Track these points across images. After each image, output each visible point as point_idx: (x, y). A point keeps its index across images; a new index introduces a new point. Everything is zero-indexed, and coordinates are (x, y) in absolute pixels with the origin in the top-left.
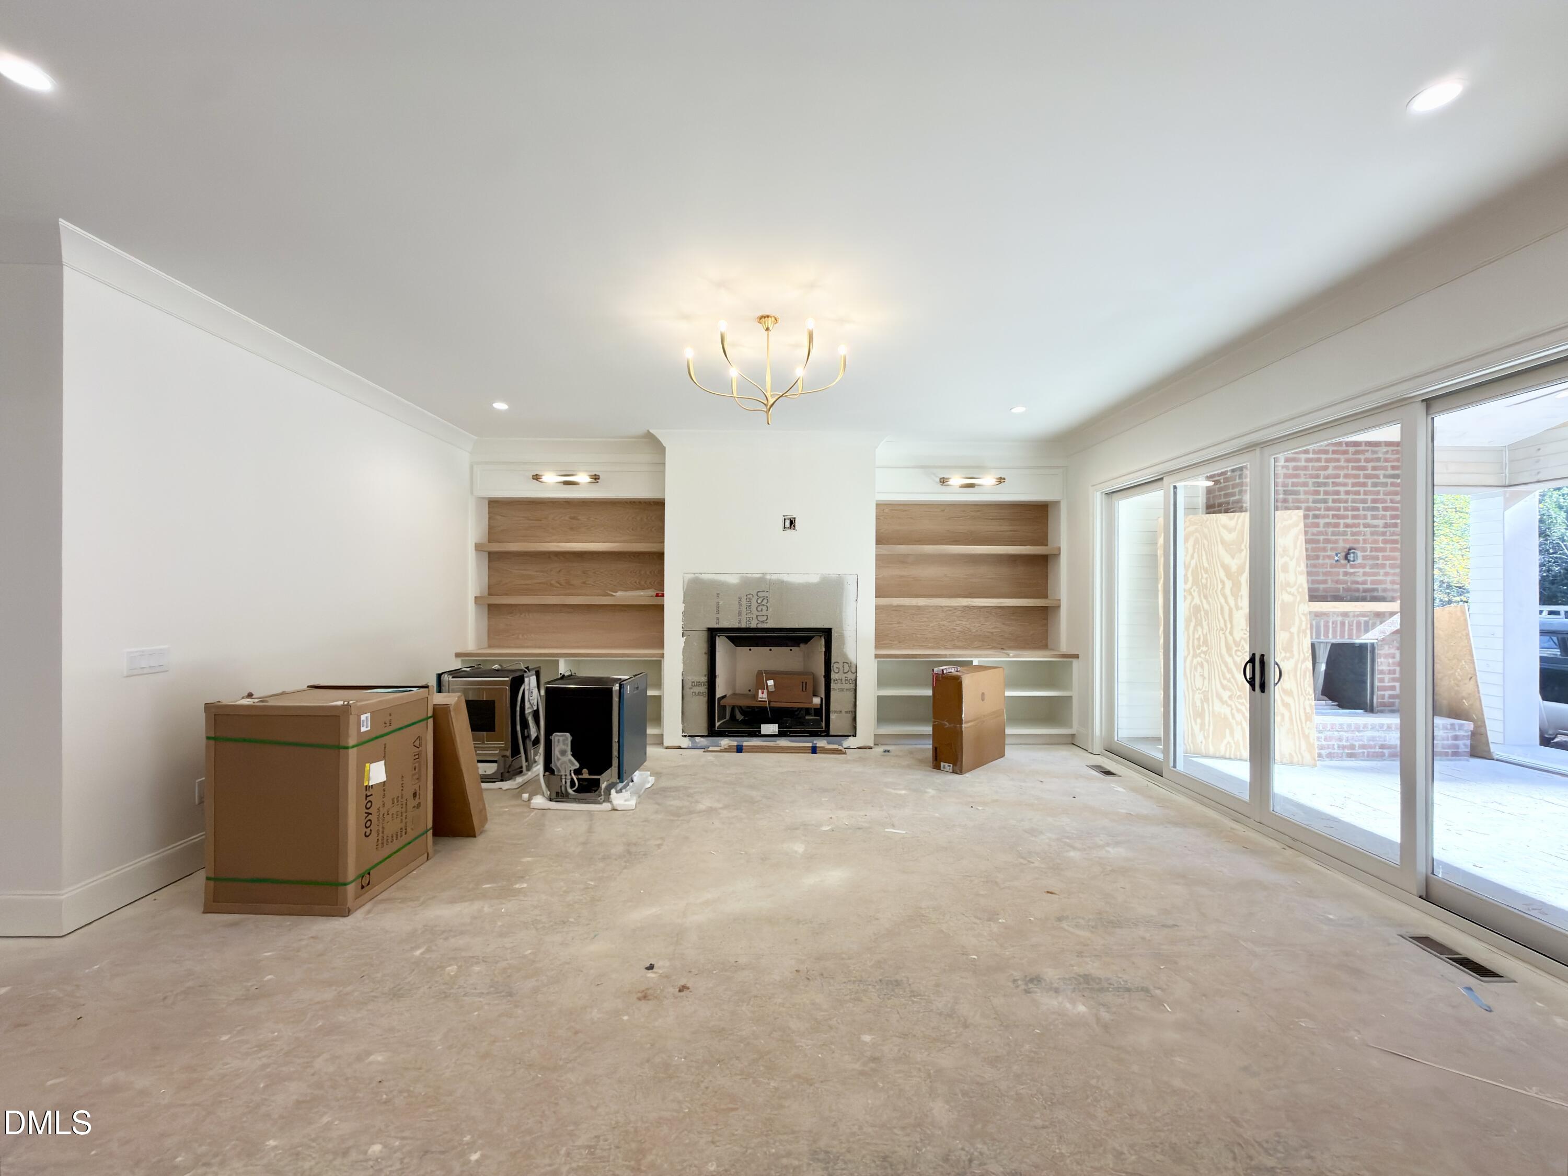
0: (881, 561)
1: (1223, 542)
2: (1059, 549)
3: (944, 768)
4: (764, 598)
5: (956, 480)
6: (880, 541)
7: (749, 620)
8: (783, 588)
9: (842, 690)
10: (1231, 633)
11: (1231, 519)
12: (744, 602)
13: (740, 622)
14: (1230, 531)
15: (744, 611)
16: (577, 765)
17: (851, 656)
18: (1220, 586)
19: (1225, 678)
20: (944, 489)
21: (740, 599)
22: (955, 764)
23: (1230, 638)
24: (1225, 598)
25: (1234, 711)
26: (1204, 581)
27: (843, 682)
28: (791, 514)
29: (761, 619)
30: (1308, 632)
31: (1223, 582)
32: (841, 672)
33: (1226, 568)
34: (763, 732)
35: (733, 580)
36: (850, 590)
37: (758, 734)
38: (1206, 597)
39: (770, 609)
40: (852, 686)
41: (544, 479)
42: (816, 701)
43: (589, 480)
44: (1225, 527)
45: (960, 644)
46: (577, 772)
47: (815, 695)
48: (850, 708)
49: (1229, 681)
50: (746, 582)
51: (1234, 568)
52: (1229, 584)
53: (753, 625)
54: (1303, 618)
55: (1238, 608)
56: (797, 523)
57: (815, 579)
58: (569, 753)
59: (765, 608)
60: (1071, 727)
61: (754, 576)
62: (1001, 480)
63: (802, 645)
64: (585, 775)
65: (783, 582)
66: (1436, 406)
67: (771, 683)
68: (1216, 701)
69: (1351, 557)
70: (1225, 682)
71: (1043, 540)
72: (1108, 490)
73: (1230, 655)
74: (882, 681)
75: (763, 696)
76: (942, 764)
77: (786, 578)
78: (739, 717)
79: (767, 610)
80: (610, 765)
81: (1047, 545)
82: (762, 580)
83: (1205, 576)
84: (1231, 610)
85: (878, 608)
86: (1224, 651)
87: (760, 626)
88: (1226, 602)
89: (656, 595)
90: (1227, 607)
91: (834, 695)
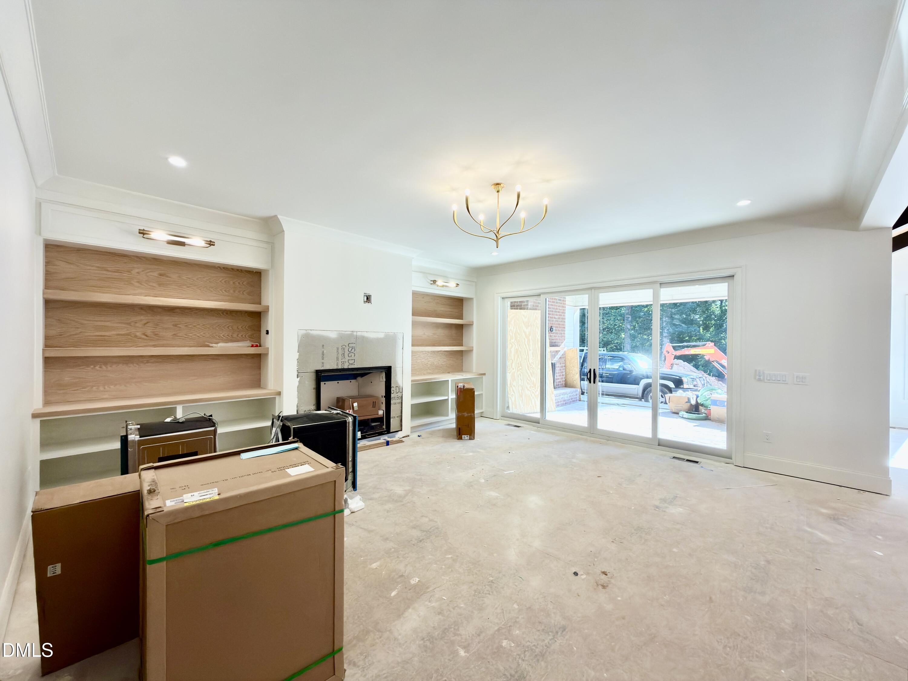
0: (414, 325)
1: (523, 322)
2: (472, 322)
3: (464, 438)
4: (352, 348)
5: (440, 283)
6: (414, 313)
7: (343, 363)
8: (364, 341)
9: (395, 404)
10: (529, 361)
12: (340, 351)
13: (337, 365)
15: (340, 357)
17: (400, 383)
18: (524, 340)
19: (528, 380)
20: (434, 286)
21: (338, 348)
22: (470, 435)
23: (528, 363)
24: (525, 345)
25: (532, 393)
26: (518, 338)
27: (396, 398)
28: (369, 292)
29: (351, 362)
30: (550, 359)
32: (395, 393)
33: (525, 333)
35: (333, 335)
36: (400, 343)
38: (520, 345)
39: (356, 355)
40: (400, 401)
41: (153, 235)
42: (381, 413)
43: (203, 244)
47: (380, 409)
48: (400, 414)
50: (342, 337)
51: (528, 333)
52: (526, 340)
53: (346, 367)
54: (549, 354)
55: (530, 350)
56: (373, 299)
57: (382, 336)
59: (353, 355)
60: (482, 409)
61: (346, 333)
62: (457, 285)
65: (364, 337)
67: (355, 405)
68: (526, 390)
70: (528, 381)
71: (461, 317)
72: (504, 296)
73: (529, 370)
76: (463, 436)
77: (365, 334)
79: (355, 356)
81: (463, 320)
82: (351, 335)
83: (519, 336)
85: (413, 352)
86: (527, 368)
87: (350, 367)
88: (526, 347)
89: (252, 346)
90: (526, 350)
91: (393, 407)
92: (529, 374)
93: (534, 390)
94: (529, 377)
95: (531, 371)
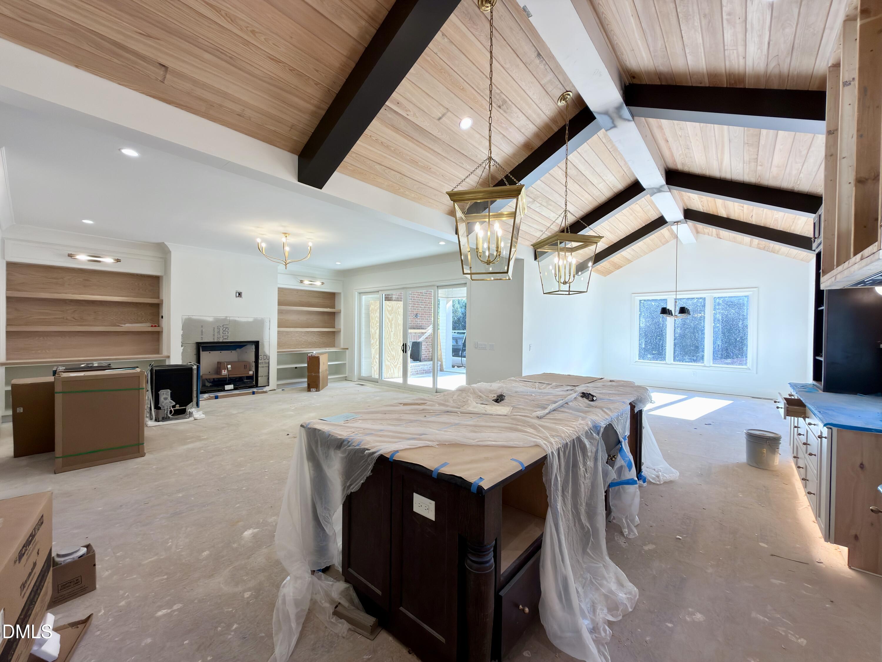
0: (280, 312)
1: (388, 310)
2: (341, 310)
4: (226, 328)
5: (306, 282)
6: (280, 303)
7: (218, 338)
8: (236, 323)
9: (263, 367)
10: (390, 340)
11: (390, 303)
12: (216, 330)
13: (214, 339)
14: (390, 307)
15: (216, 334)
16: (174, 403)
17: (267, 352)
18: (387, 324)
19: (389, 353)
20: (301, 284)
21: (214, 328)
22: (316, 388)
23: (390, 341)
24: (388, 328)
27: (264, 363)
28: (240, 290)
29: (225, 337)
31: (388, 323)
32: (263, 359)
33: (389, 319)
34: (226, 389)
35: (211, 319)
36: (267, 324)
37: (224, 390)
39: (230, 333)
40: (267, 365)
41: (78, 257)
42: (251, 373)
43: (113, 261)
44: (388, 305)
45: (303, 346)
46: (174, 407)
47: (250, 370)
48: (267, 374)
50: (217, 320)
51: (391, 319)
52: (389, 324)
53: (221, 340)
55: (392, 331)
56: (243, 295)
57: (251, 320)
58: (169, 398)
59: (227, 333)
60: (346, 374)
61: (221, 317)
62: (323, 283)
63: (238, 350)
64: (178, 407)
65: (236, 321)
66: (439, 287)
67: (229, 366)
68: (387, 361)
69: (417, 316)
70: (389, 355)
71: (333, 307)
72: (360, 292)
73: (390, 346)
74: (279, 363)
75: (224, 372)
76: (311, 389)
77: (237, 319)
78: (208, 384)
79: (228, 333)
80: (191, 401)
81: (335, 308)
82: (225, 319)
84: (390, 332)
85: (279, 332)
86: (388, 345)
87: (224, 341)
88: (389, 330)
89: (152, 326)
90: (389, 331)
91: (260, 369)
92: (390, 349)
93: (393, 361)
94: (390, 351)
95: (392, 347)
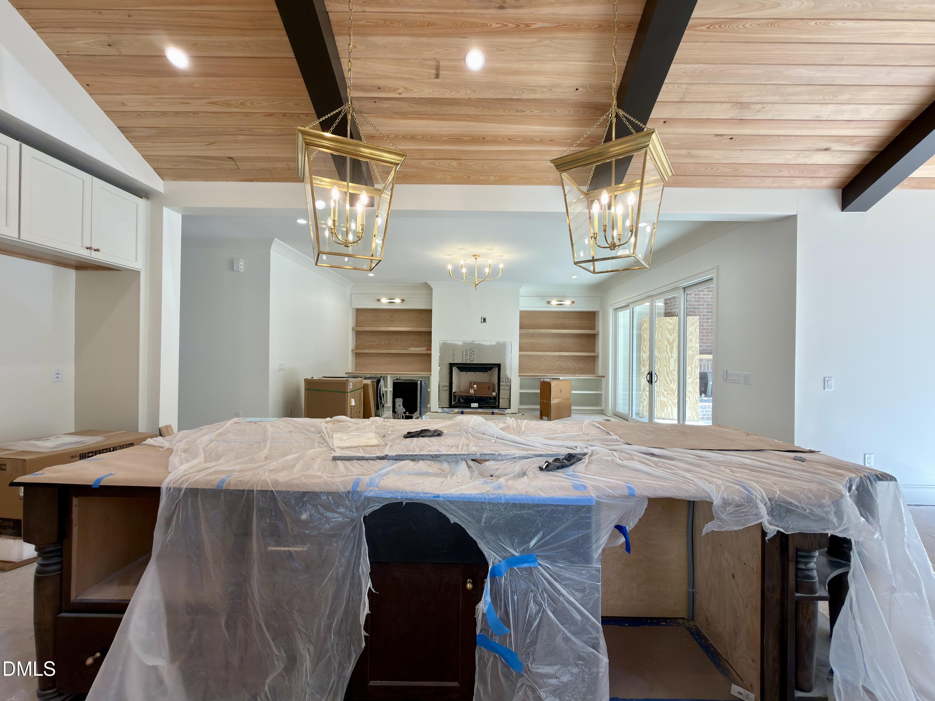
0: (521, 336)
1: (667, 329)
2: (599, 332)
3: (544, 418)
4: (473, 351)
5: (554, 302)
6: (521, 328)
7: (466, 360)
8: (480, 346)
9: (505, 389)
10: (669, 368)
11: (671, 319)
12: (465, 353)
13: (463, 360)
14: (670, 324)
15: (464, 357)
16: (405, 410)
17: (509, 375)
18: (665, 348)
19: (665, 385)
20: (549, 305)
21: (463, 351)
22: (548, 417)
23: (668, 369)
24: (667, 352)
25: (669, 400)
26: (659, 345)
27: (505, 386)
28: (484, 316)
29: (472, 359)
30: (699, 367)
31: (666, 346)
32: (505, 382)
33: (668, 340)
34: (472, 407)
35: (460, 343)
36: (509, 348)
37: (470, 407)
38: (660, 353)
39: (475, 356)
40: (509, 388)
41: (382, 301)
42: (494, 394)
43: (400, 301)
44: (668, 323)
45: (556, 372)
46: (405, 413)
47: (493, 392)
48: (508, 397)
49: (667, 387)
50: (465, 344)
51: (671, 340)
52: (669, 347)
53: (468, 362)
54: (697, 361)
55: (672, 357)
56: (487, 320)
57: (494, 343)
58: (402, 406)
59: (473, 355)
60: (601, 406)
61: (469, 342)
62: (573, 302)
63: (489, 371)
64: (407, 414)
65: (480, 344)
67: (475, 386)
68: (662, 396)
70: (665, 388)
71: (593, 327)
72: (614, 307)
73: (668, 377)
74: (521, 387)
75: (472, 391)
77: (482, 343)
78: (462, 401)
80: (416, 410)
81: (595, 330)
82: (472, 343)
83: (660, 343)
84: (669, 358)
85: (520, 356)
86: (666, 375)
87: (472, 362)
88: (668, 355)
89: (427, 350)
90: (667, 357)
91: (501, 391)
92: (668, 381)
93: (672, 397)
94: (668, 383)
95: (671, 378)
